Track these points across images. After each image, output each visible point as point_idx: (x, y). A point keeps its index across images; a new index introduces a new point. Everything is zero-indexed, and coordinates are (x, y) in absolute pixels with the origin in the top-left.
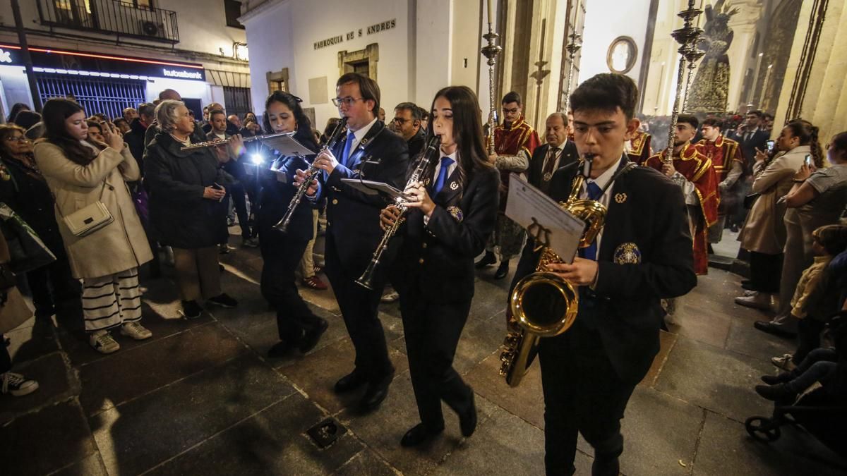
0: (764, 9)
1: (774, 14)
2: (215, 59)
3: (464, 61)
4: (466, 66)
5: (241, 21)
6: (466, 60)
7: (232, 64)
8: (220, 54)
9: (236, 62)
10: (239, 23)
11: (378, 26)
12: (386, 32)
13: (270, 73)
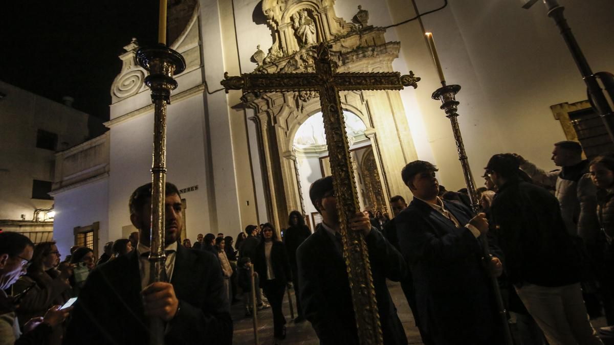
0: (357, 163)
1: (361, 164)
2: (15, 223)
3: (247, 203)
4: (248, 205)
5: (51, 194)
6: (248, 202)
7: (31, 226)
8: (21, 219)
9: (36, 224)
10: (49, 195)
11: (185, 190)
12: (191, 193)
13: (79, 227)
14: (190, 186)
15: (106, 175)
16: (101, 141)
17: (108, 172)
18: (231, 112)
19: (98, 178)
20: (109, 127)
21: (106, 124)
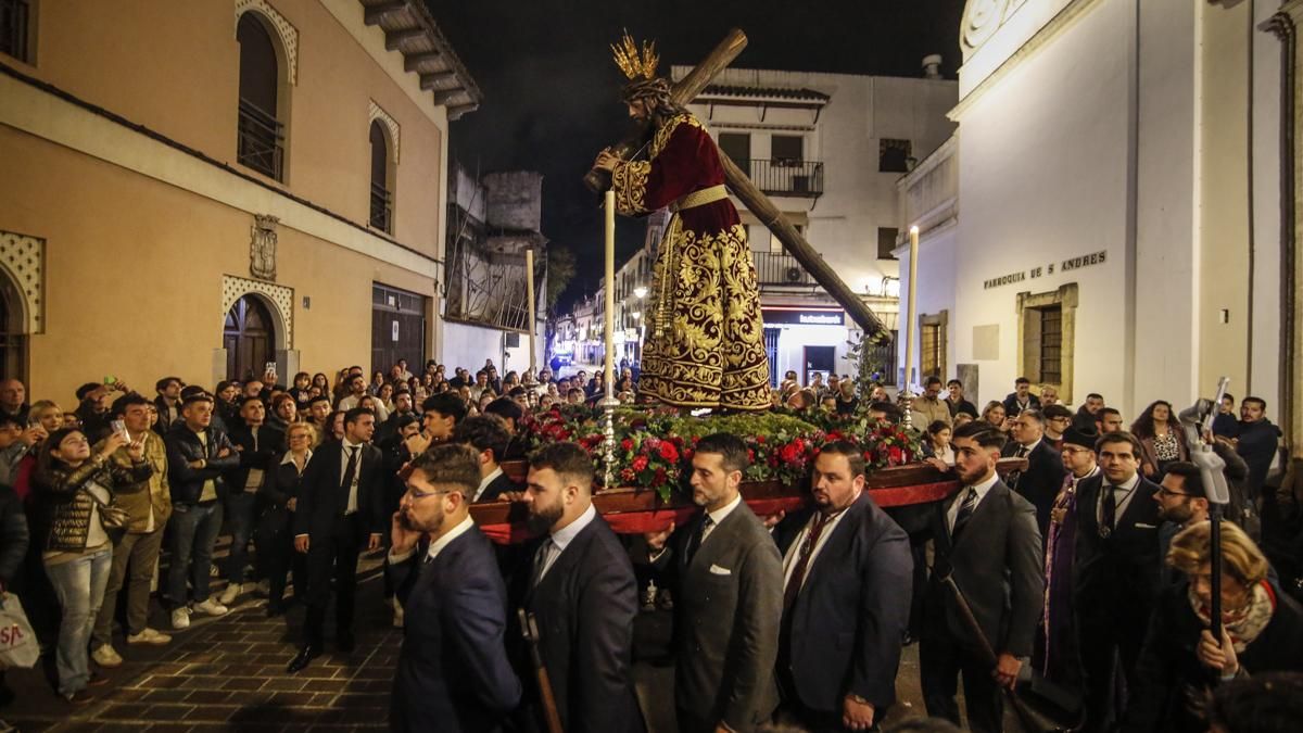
3: (1223, 313)
4: (1226, 321)
5: (895, 253)
6: (1227, 311)
7: (881, 302)
9: (885, 299)
10: (893, 254)
11: (1078, 260)
12: (1090, 269)
13: (924, 315)
14: (1088, 252)
15: (954, 221)
16: (947, 154)
17: (955, 216)
18: (1206, 18)
19: (945, 228)
20: (957, 120)
21: (952, 116)
